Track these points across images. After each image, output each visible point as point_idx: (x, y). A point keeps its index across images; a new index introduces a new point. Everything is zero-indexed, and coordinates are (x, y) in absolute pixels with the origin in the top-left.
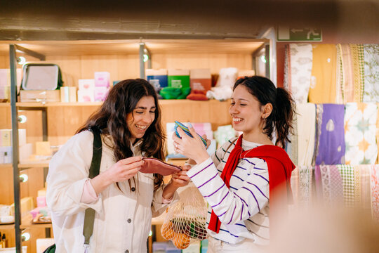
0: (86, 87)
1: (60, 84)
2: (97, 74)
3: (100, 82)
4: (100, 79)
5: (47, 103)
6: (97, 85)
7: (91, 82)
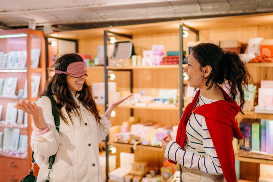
0: (148, 56)
1: (133, 53)
2: (154, 47)
3: (156, 52)
4: (156, 50)
5: (123, 66)
6: (155, 54)
7: (150, 52)
